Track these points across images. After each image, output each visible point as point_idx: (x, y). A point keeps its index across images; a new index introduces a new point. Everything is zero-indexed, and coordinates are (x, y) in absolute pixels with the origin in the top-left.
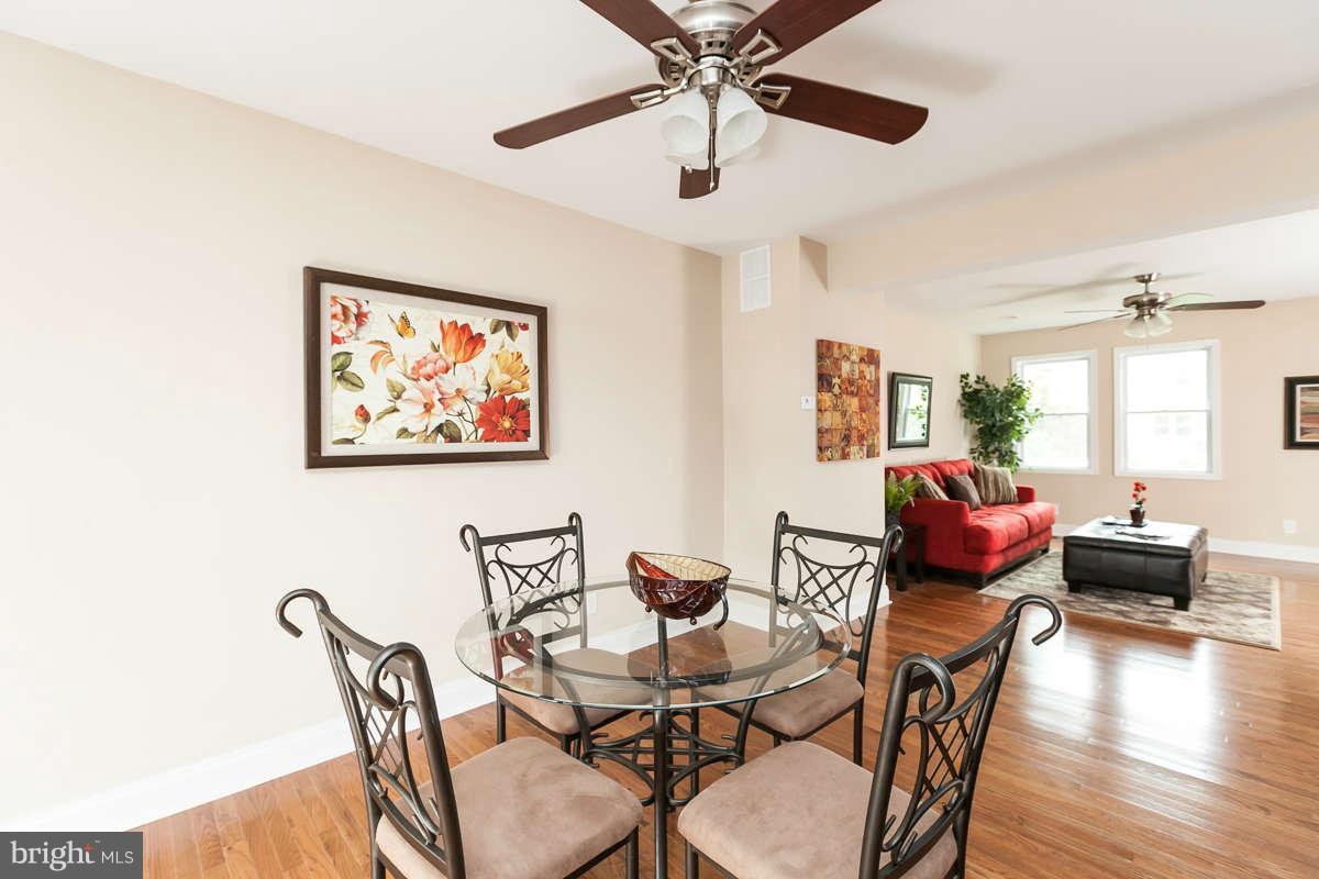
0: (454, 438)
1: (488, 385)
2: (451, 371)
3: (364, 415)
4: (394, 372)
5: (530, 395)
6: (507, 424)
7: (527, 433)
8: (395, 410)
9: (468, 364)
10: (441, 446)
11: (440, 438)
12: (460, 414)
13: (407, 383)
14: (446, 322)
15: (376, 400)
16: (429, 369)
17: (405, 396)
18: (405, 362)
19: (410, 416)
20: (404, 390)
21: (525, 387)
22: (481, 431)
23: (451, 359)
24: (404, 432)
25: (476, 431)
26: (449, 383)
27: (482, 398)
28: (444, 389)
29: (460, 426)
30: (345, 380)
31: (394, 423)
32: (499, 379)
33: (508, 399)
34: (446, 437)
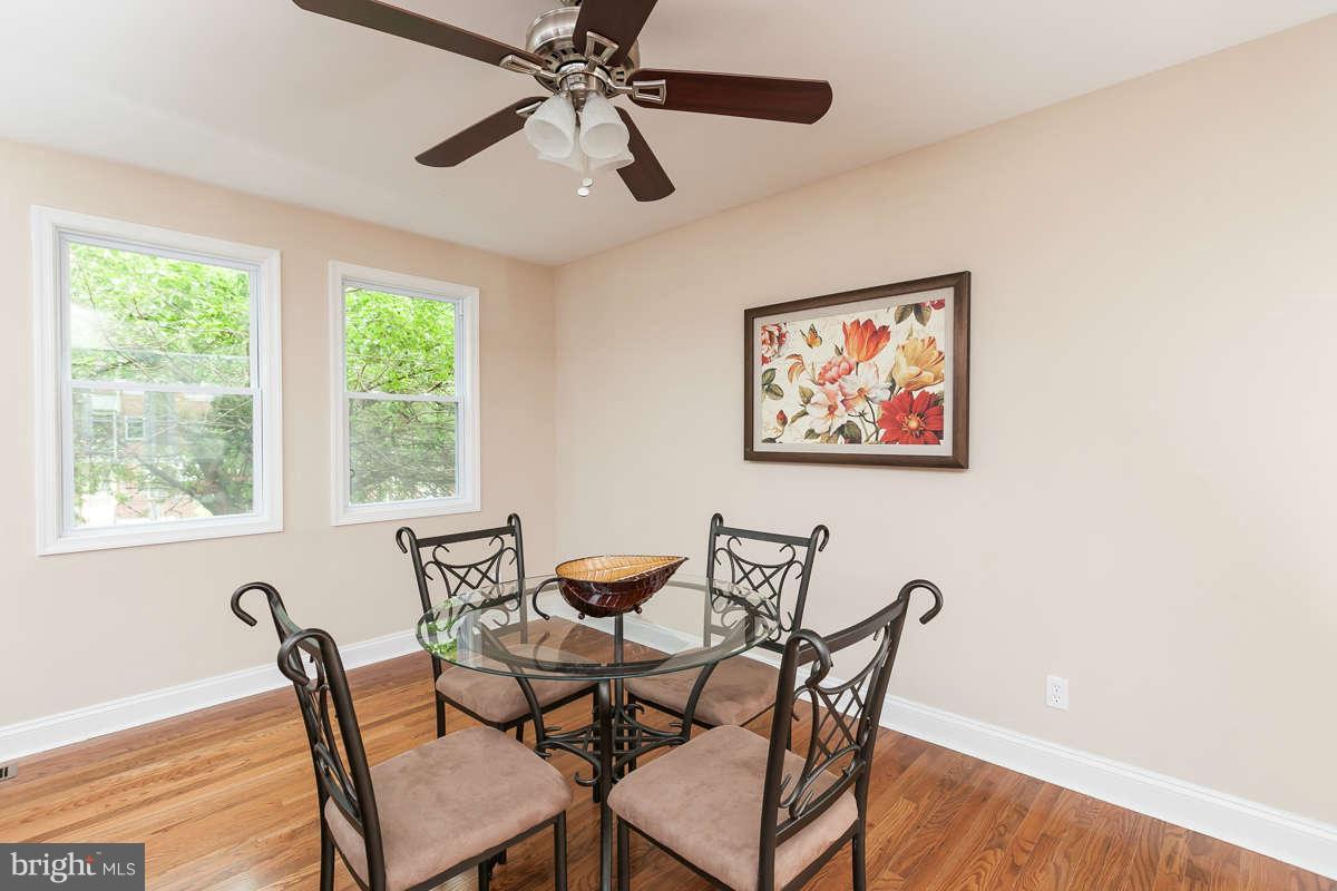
0: (854, 439)
1: (893, 381)
2: (854, 372)
3: (782, 418)
4: (804, 380)
5: (944, 389)
6: (913, 424)
7: (939, 435)
8: (806, 413)
9: (871, 361)
10: (841, 447)
11: (841, 439)
12: (862, 415)
13: (815, 388)
14: (848, 323)
15: (791, 404)
16: (833, 373)
17: (813, 401)
18: (813, 369)
19: (817, 419)
20: (813, 394)
21: (938, 378)
22: (882, 432)
23: (853, 360)
24: (811, 433)
25: (877, 432)
26: (852, 384)
27: (885, 395)
28: (847, 391)
29: (861, 427)
30: (771, 391)
31: (803, 425)
32: (906, 372)
33: (916, 394)
34: (846, 437)
